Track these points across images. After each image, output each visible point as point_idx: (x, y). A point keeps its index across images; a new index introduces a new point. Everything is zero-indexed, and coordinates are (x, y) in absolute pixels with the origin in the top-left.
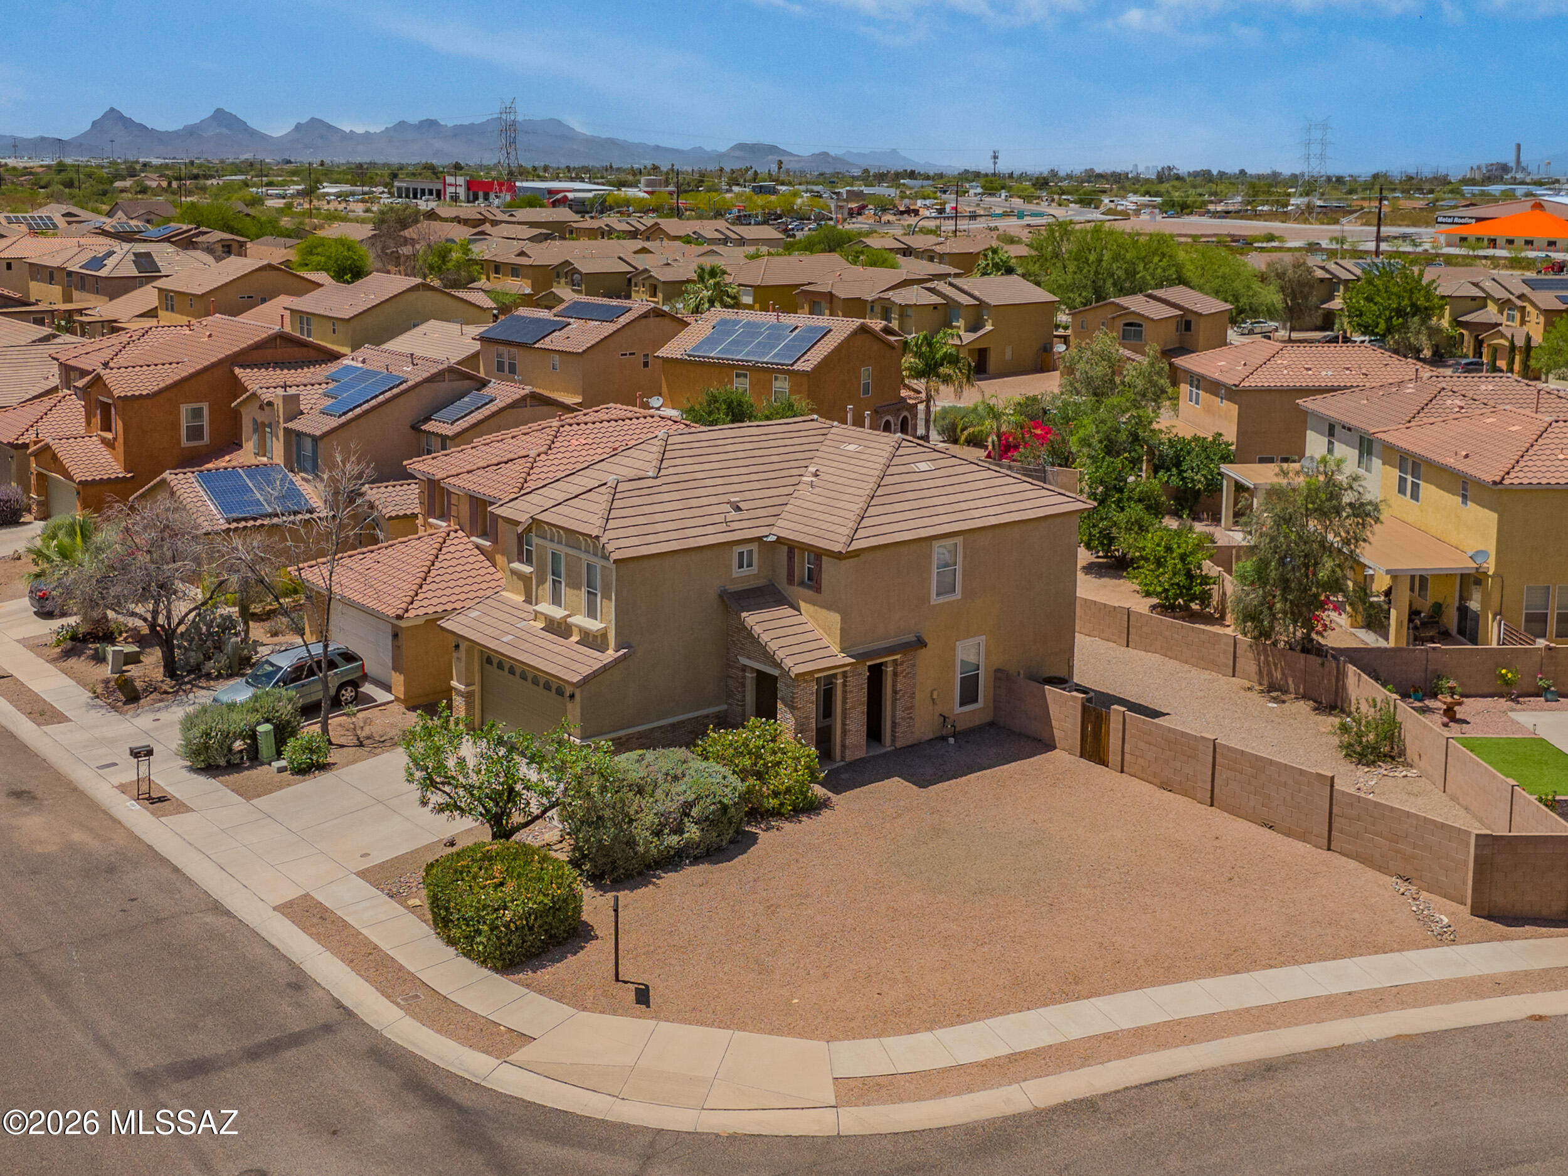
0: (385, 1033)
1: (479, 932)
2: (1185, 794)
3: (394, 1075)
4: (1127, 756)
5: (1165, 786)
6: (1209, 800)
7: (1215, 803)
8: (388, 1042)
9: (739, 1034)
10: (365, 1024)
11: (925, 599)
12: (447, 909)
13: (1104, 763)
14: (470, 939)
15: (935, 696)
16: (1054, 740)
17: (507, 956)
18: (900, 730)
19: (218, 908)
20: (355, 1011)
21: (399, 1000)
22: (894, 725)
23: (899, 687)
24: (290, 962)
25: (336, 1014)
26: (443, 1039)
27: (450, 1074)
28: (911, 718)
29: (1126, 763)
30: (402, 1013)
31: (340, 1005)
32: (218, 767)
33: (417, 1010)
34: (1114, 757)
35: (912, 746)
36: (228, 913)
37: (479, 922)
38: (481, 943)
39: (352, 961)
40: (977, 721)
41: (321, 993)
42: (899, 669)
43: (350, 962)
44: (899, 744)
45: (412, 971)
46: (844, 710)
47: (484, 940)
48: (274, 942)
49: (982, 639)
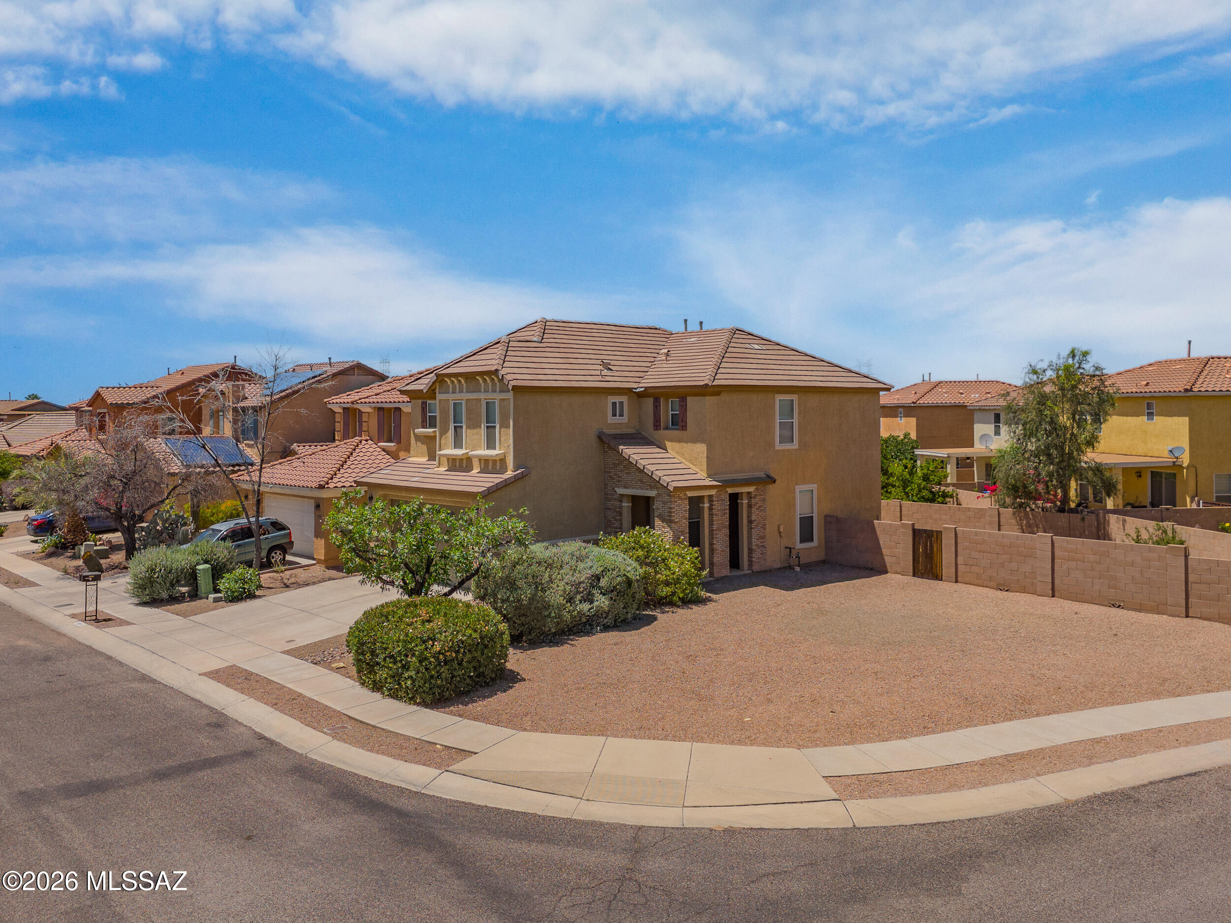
0: (310, 755)
1: (406, 667)
2: (1024, 590)
3: (322, 787)
4: (961, 568)
5: (1003, 587)
6: (1050, 592)
7: (1056, 594)
8: (313, 762)
9: (697, 746)
10: (288, 750)
11: (771, 444)
12: (373, 653)
13: (938, 577)
14: (397, 677)
15: (782, 530)
16: (886, 566)
17: (437, 691)
18: (756, 556)
19: (144, 678)
20: (278, 740)
21: (325, 730)
22: (750, 551)
23: (753, 518)
24: (211, 709)
25: (258, 743)
26: (374, 755)
27: (383, 785)
28: (763, 546)
29: (959, 574)
30: (330, 738)
31: (261, 737)
32: (162, 600)
33: (345, 737)
34: (947, 569)
35: (765, 571)
36: (154, 681)
37: (407, 656)
38: (411, 677)
39: (276, 704)
40: (814, 558)
41: (242, 729)
42: (753, 501)
43: (274, 705)
44: (756, 568)
45: (338, 709)
46: (711, 531)
47: (413, 673)
48: (198, 697)
49: (814, 487)
